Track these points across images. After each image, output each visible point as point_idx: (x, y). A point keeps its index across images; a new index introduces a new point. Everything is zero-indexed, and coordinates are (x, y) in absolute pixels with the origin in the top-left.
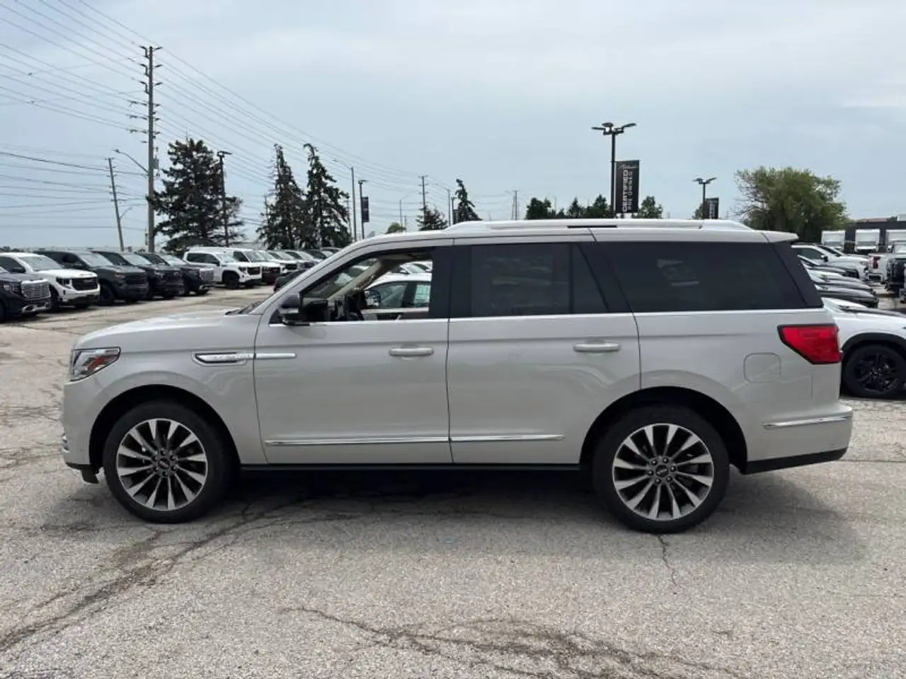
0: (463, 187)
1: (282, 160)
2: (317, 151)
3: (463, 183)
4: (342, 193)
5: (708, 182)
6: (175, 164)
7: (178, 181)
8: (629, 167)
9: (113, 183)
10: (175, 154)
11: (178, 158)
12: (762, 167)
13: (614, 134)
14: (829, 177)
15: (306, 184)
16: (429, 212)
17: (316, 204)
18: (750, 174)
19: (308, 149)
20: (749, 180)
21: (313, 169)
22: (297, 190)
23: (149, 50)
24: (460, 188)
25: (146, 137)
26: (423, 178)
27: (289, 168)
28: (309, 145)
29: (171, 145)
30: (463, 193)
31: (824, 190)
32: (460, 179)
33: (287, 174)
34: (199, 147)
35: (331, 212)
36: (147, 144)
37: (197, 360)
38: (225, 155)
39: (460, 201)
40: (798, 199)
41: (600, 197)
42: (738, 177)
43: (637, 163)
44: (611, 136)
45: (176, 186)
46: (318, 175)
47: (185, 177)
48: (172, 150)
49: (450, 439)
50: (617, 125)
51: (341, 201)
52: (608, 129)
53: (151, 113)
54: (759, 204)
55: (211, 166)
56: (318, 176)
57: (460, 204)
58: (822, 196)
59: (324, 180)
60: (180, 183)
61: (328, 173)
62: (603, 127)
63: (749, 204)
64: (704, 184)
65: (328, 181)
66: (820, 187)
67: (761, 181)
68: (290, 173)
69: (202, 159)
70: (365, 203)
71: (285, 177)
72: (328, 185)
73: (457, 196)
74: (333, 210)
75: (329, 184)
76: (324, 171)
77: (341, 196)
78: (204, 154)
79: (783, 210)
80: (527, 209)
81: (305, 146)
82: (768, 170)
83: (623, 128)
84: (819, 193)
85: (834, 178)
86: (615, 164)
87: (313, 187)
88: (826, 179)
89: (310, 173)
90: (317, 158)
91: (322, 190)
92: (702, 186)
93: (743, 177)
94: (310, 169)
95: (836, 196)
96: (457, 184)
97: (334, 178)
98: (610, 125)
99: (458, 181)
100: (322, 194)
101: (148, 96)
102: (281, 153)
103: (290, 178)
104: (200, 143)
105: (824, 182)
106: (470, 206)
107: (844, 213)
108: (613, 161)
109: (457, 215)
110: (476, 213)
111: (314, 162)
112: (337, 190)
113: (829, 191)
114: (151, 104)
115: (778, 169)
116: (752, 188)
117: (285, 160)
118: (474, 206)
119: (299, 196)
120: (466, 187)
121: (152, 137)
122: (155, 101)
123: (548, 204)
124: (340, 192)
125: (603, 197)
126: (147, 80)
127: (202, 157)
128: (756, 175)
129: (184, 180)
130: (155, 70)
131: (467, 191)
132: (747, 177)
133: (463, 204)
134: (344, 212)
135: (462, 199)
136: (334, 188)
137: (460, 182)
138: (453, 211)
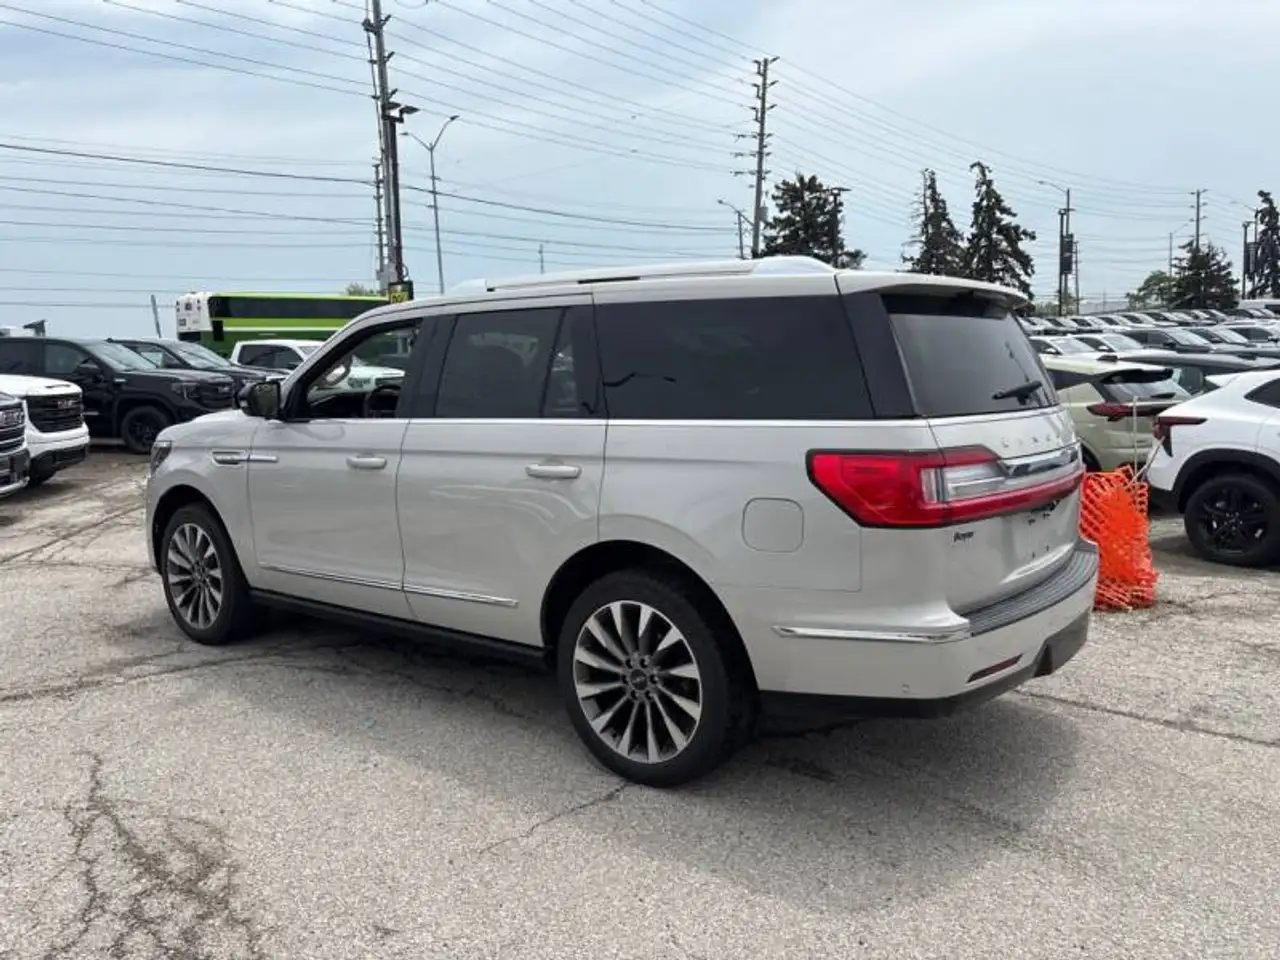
0: (1270, 202)
1: (934, 192)
2: (990, 171)
3: (1271, 197)
4: (1025, 233)
6: (781, 211)
7: (782, 233)
9: (741, 242)
10: (781, 198)
11: (786, 204)
15: (970, 223)
16: (1198, 249)
17: (983, 251)
19: (976, 170)
21: (982, 200)
22: (954, 233)
23: (763, 63)
24: (1266, 206)
25: (753, 180)
26: (1198, 195)
27: (943, 202)
28: (979, 164)
29: (777, 187)
30: (1270, 214)
32: (1266, 191)
33: (940, 211)
34: (812, 185)
35: (1006, 262)
36: (754, 190)
38: (842, 192)
39: (1262, 227)
45: (780, 241)
46: (989, 207)
47: (792, 228)
48: (779, 194)
51: (1024, 245)
53: (762, 146)
55: (826, 210)
56: (990, 209)
57: (1264, 233)
59: (998, 214)
60: (784, 237)
61: (1006, 204)
65: (1004, 216)
68: (945, 209)
69: (815, 201)
70: (1067, 245)
71: (936, 217)
72: (1003, 223)
73: (1256, 220)
74: (1010, 259)
75: (1006, 219)
76: (999, 200)
77: (1023, 236)
78: (818, 194)
81: (972, 166)
87: (980, 227)
89: (977, 207)
90: (989, 183)
91: (995, 230)
94: (977, 200)
96: (1261, 199)
97: (1013, 211)
99: (1261, 194)
100: (994, 236)
101: (758, 125)
102: (933, 181)
103: (944, 216)
104: (813, 179)
111: (984, 188)
112: (1017, 228)
114: (761, 135)
117: (939, 190)
119: (955, 243)
121: (760, 179)
122: (766, 132)
124: (1021, 230)
126: (758, 104)
127: (815, 197)
129: (791, 232)
130: (769, 90)
133: (1270, 232)
134: (1025, 261)
135: (1266, 224)
136: (1013, 224)
137: (1265, 196)
138: (1247, 246)
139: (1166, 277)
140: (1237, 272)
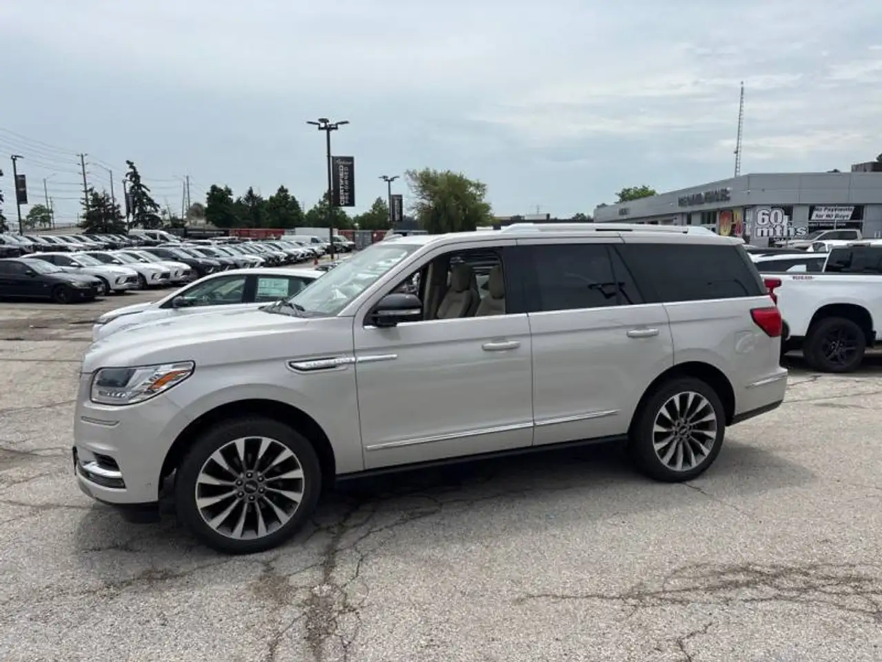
0: (134, 168)
3: (134, 165)
5: (392, 180)
8: (344, 163)
12: (427, 169)
13: (329, 129)
14: (478, 180)
16: (96, 194)
18: (418, 175)
20: (416, 179)
24: (132, 170)
26: (82, 157)
30: (135, 176)
31: (475, 192)
32: (131, 161)
37: (291, 368)
39: (132, 184)
40: (457, 198)
41: (282, 187)
42: (407, 175)
43: (351, 159)
44: (325, 131)
49: (534, 424)
50: (332, 122)
52: (323, 125)
54: (425, 202)
57: (133, 187)
58: (473, 197)
62: (318, 122)
63: (419, 201)
64: (389, 181)
66: (472, 189)
67: (427, 181)
70: (20, 182)
73: (128, 178)
79: (445, 209)
80: (208, 196)
82: (431, 171)
83: (337, 124)
84: (471, 194)
85: (482, 182)
86: (331, 159)
88: (476, 182)
92: (387, 182)
93: (411, 175)
95: (484, 197)
96: (128, 166)
98: (325, 121)
99: (128, 162)
105: (474, 185)
106: (144, 189)
107: (491, 212)
108: (329, 156)
109: (131, 200)
110: (153, 198)
113: (478, 193)
115: (439, 171)
116: (420, 187)
118: (149, 190)
120: (138, 170)
123: (229, 192)
125: (285, 187)
128: (421, 175)
131: (139, 174)
132: (414, 176)
133: (136, 187)
135: (134, 182)
137: (131, 164)
138: (126, 194)
139: (45, 209)
140: (123, 211)
